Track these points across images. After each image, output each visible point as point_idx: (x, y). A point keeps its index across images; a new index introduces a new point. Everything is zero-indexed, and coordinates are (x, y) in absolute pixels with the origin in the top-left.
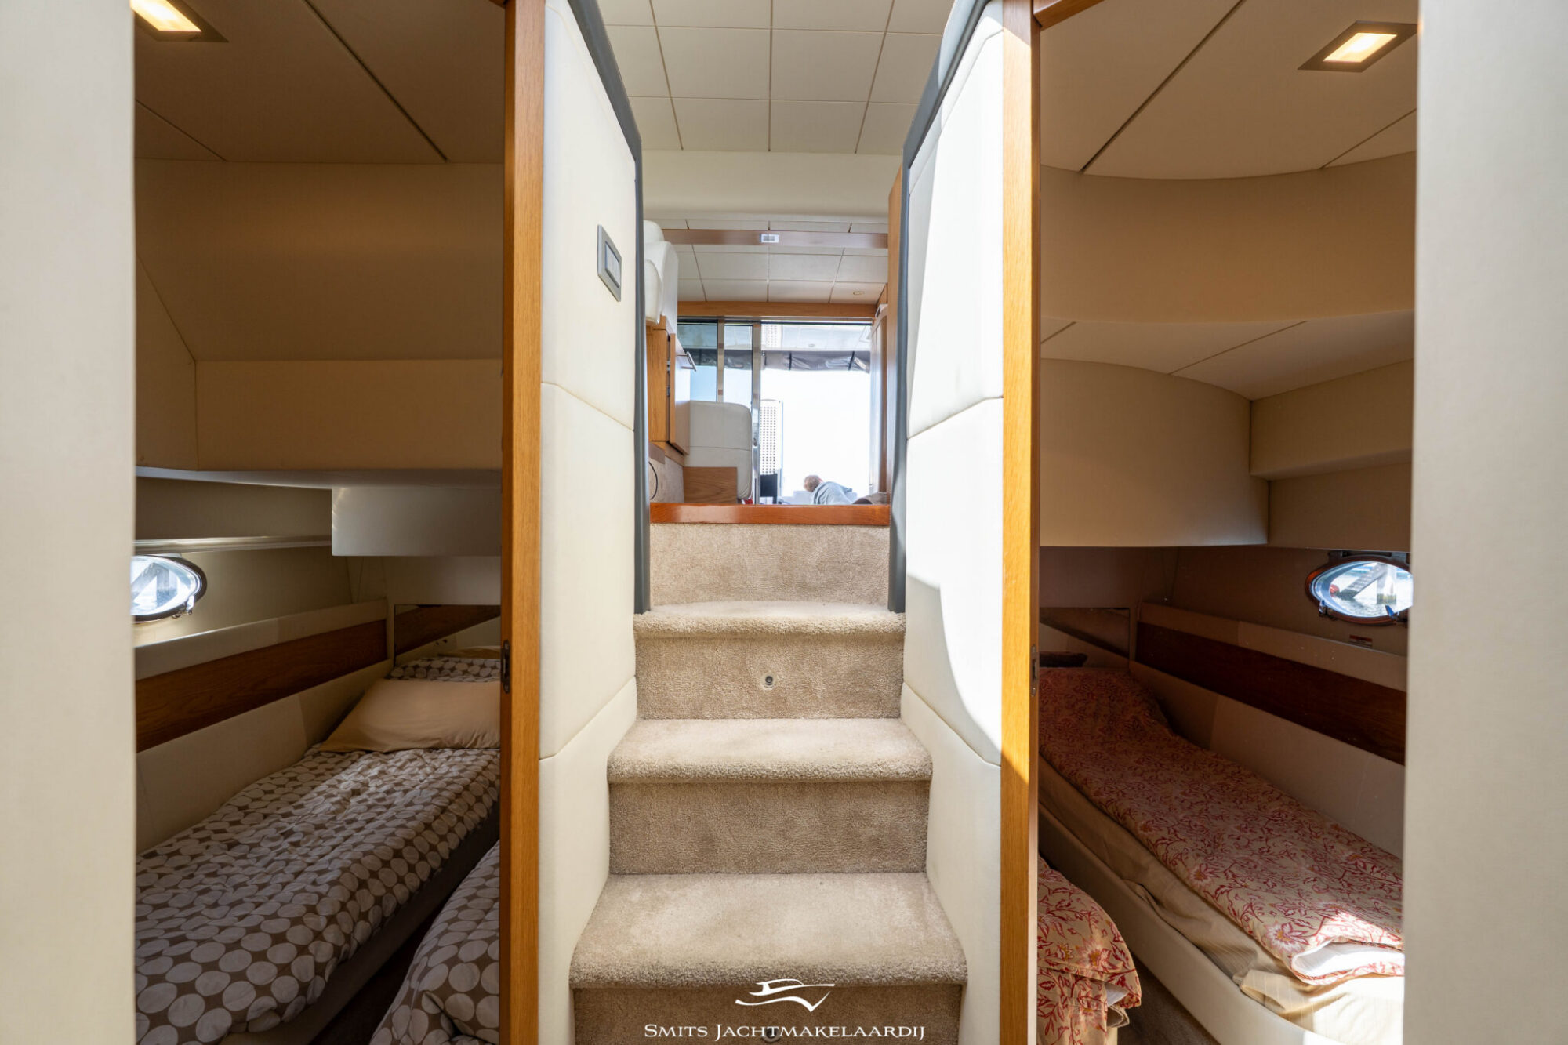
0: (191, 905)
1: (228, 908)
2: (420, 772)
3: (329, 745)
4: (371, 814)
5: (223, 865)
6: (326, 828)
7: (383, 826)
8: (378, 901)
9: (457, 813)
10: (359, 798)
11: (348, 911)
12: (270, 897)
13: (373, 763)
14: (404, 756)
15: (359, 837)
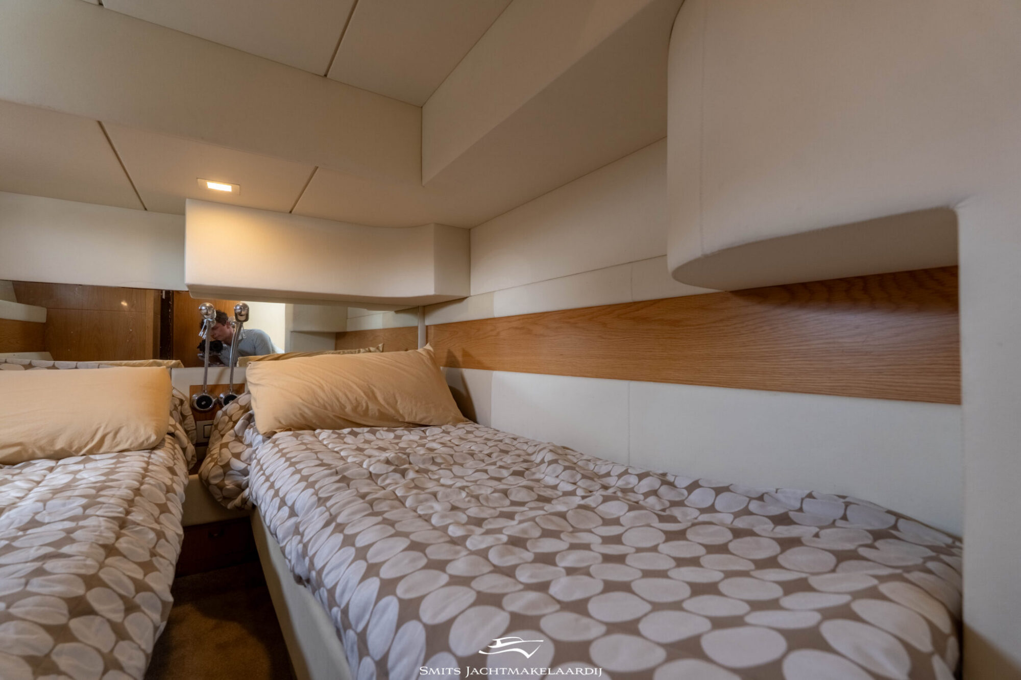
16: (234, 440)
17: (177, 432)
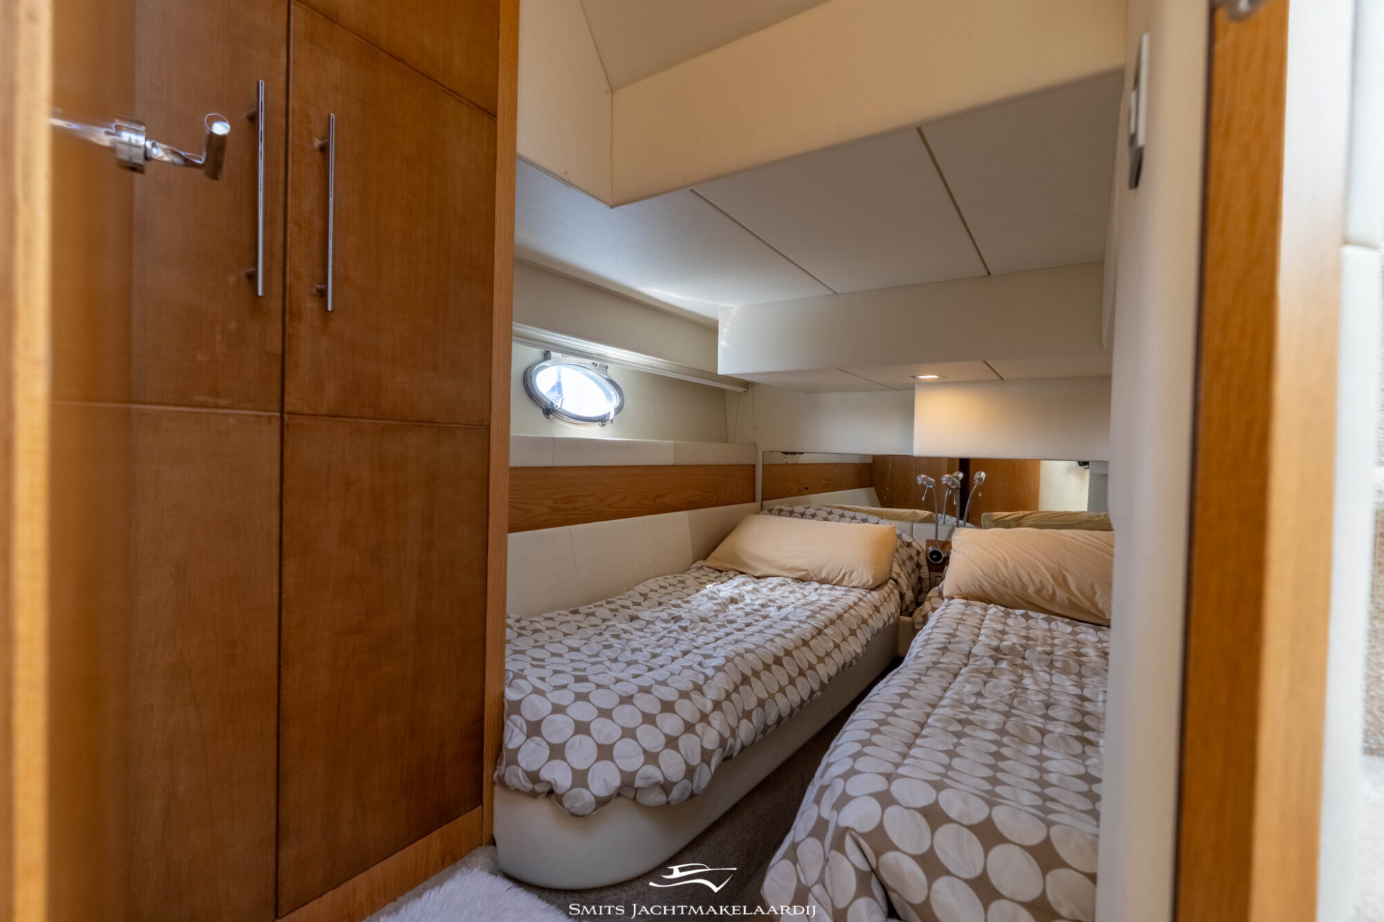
0: (597, 655)
1: (625, 665)
2: (791, 595)
3: (711, 562)
4: (749, 620)
5: (625, 631)
6: (709, 623)
7: (761, 632)
8: (761, 703)
9: (835, 640)
10: (736, 606)
11: (732, 702)
12: (662, 666)
13: (747, 582)
14: (775, 581)
15: (740, 635)
16: (938, 596)
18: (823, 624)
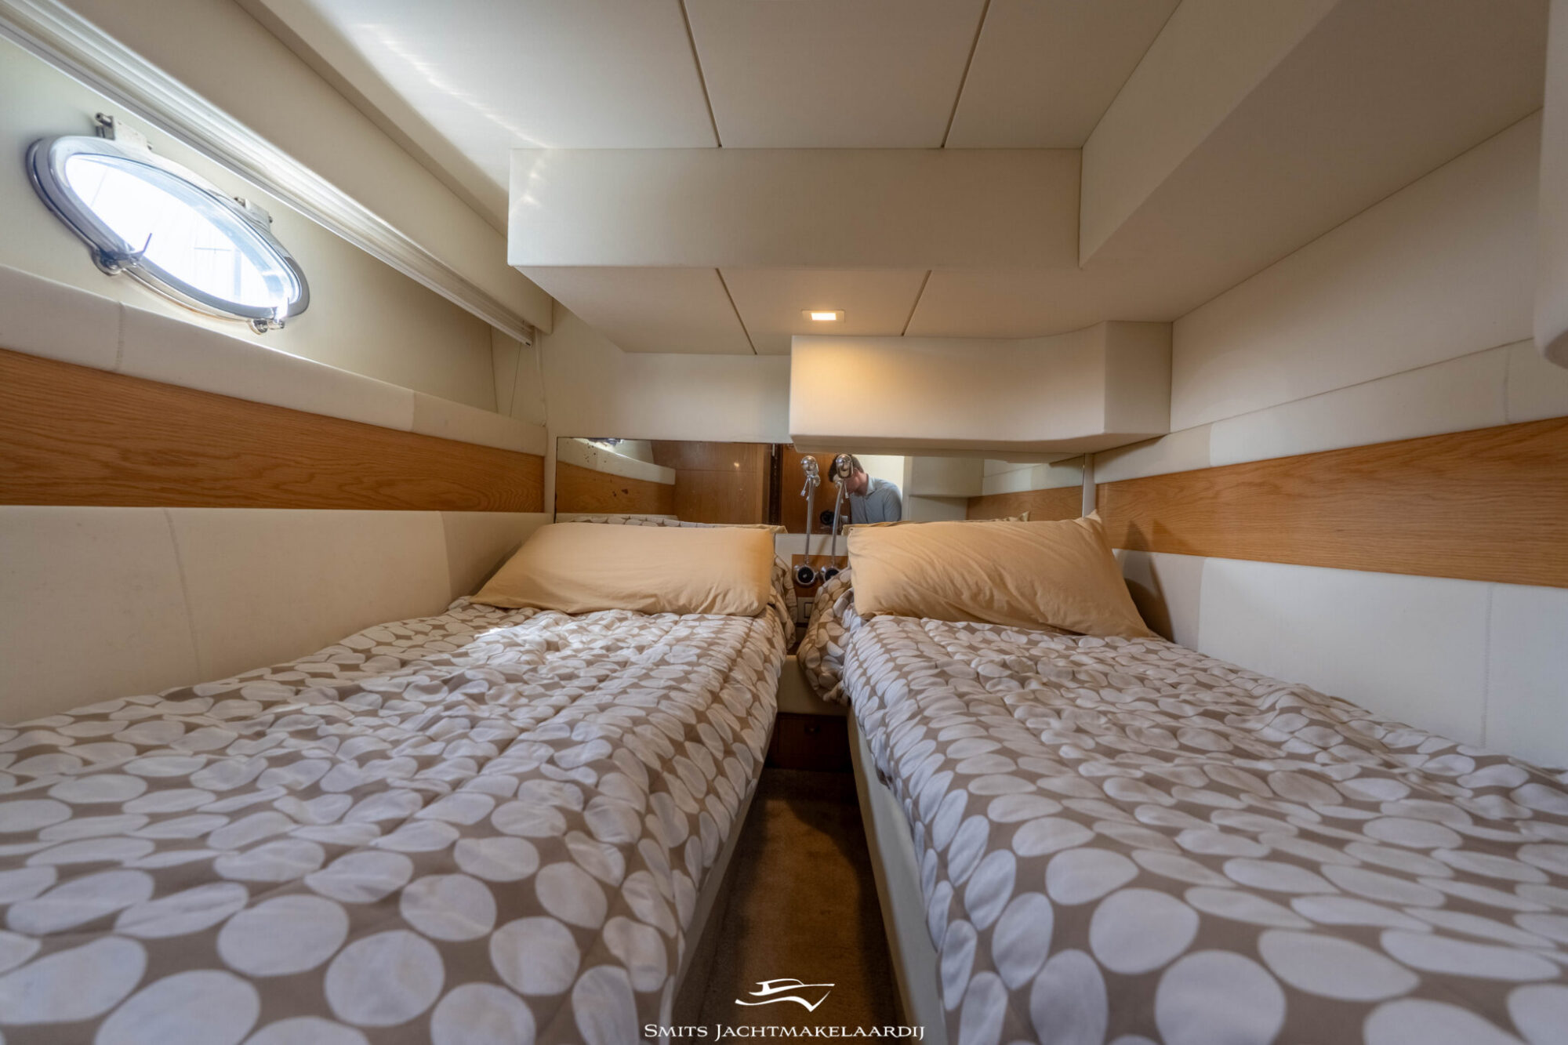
0: (251, 787)
2: (645, 633)
4: (599, 671)
5: (330, 720)
6: (526, 683)
7: (636, 686)
10: (560, 654)
11: (652, 838)
15: (601, 697)
17: (778, 604)
18: (725, 665)
